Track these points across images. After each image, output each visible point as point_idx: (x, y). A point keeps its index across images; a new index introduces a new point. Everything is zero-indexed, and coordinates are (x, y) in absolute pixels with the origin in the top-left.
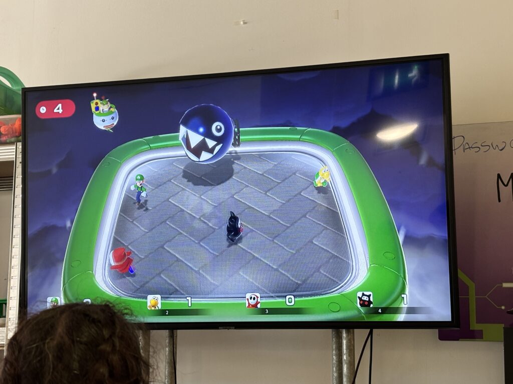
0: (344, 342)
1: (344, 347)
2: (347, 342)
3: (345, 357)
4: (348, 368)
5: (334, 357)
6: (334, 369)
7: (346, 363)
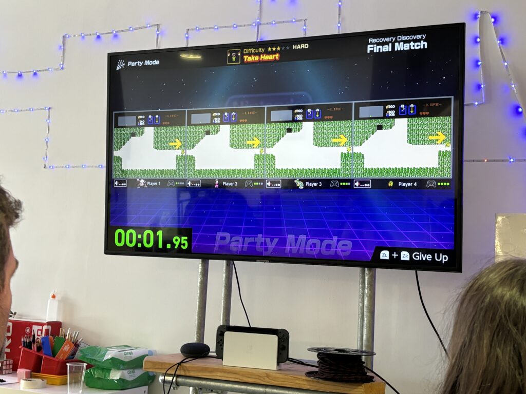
1: (366, 282)
2: (368, 278)
4: (368, 301)
5: (360, 290)
6: (360, 300)
7: (367, 296)
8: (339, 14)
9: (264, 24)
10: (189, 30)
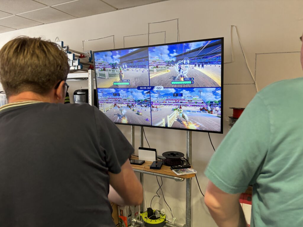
8: (178, 29)
9: (150, 34)
10: (124, 37)
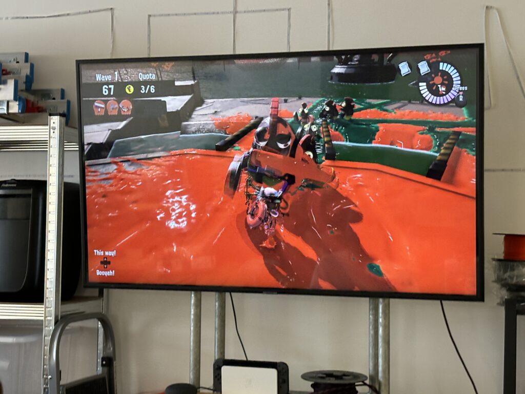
0: (381, 307)
1: (380, 310)
2: (383, 307)
3: (380, 320)
4: (384, 331)
5: (371, 316)
6: (371, 327)
7: (382, 326)
9: (241, 12)
10: (150, 16)
